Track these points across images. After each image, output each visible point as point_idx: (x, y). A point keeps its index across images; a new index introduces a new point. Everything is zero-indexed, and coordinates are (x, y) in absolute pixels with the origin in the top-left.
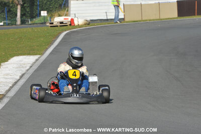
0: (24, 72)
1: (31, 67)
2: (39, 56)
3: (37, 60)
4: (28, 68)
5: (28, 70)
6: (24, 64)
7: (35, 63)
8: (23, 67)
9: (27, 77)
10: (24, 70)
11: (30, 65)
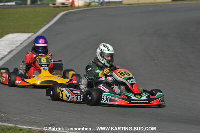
0: (13, 49)
1: (22, 44)
2: (32, 34)
3: (29, 38)
4: (18, 45)
5: (17, 47)
6: (16, 41)
7: (26, 40)
8: (14, 44)
9: (15, 53)
10: (14, 47)
11: (21, 42)
